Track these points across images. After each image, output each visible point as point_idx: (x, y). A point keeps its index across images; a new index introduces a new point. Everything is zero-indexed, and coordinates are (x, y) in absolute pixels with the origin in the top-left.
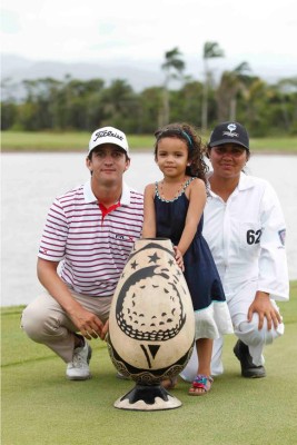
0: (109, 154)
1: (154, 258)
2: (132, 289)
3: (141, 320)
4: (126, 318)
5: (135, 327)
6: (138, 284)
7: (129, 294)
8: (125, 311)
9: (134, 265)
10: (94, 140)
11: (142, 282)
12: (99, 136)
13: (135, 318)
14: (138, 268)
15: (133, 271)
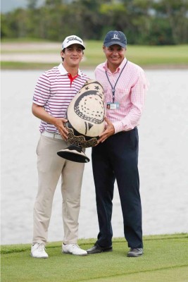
0: (75, 50)
1: (97, 88)
2: (85, 97)
3: (87, 111)
4: (80, 109)
5: (84, 113)
6: (88, 96)
7: (83, 99)
8: (80, 106)
9: (87, 89)
10: (67, 42)
11: (91, 96)
12: (70, 40)
13: (84, 109)
14: (89, 90)
15: (86, 91)
